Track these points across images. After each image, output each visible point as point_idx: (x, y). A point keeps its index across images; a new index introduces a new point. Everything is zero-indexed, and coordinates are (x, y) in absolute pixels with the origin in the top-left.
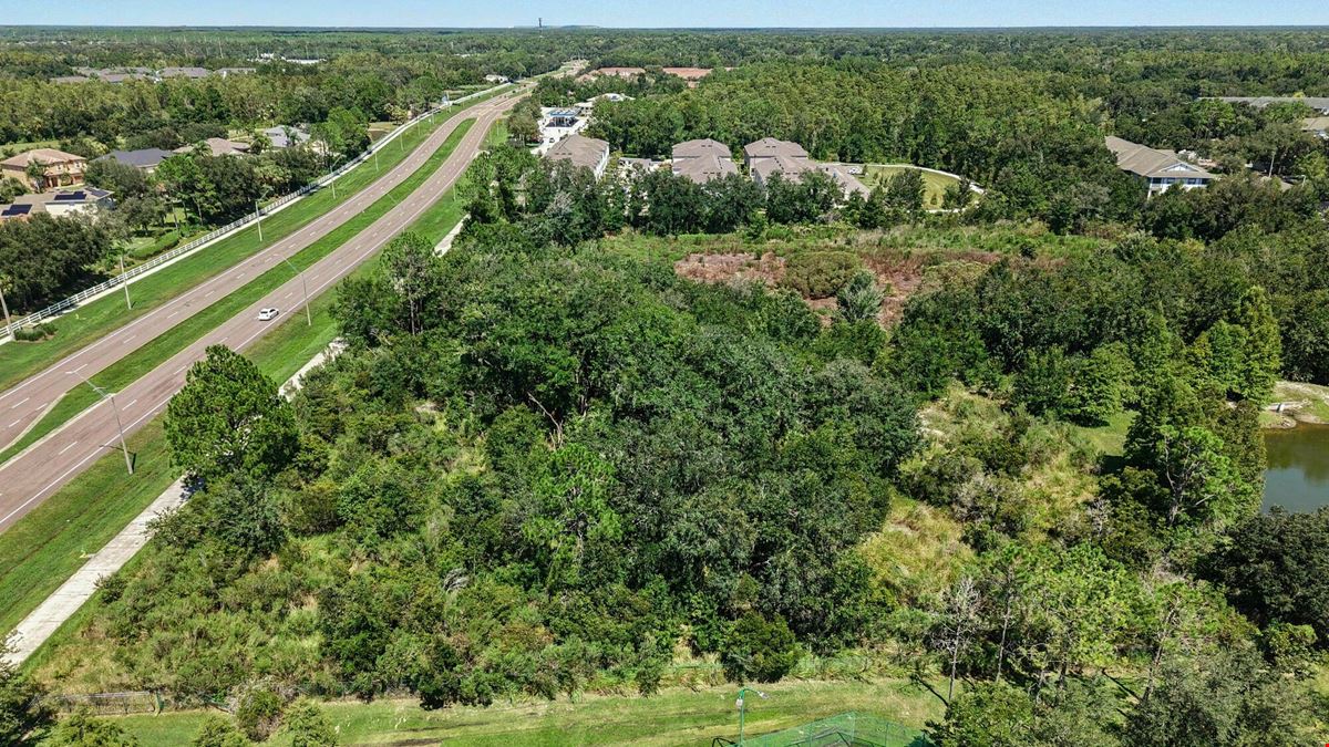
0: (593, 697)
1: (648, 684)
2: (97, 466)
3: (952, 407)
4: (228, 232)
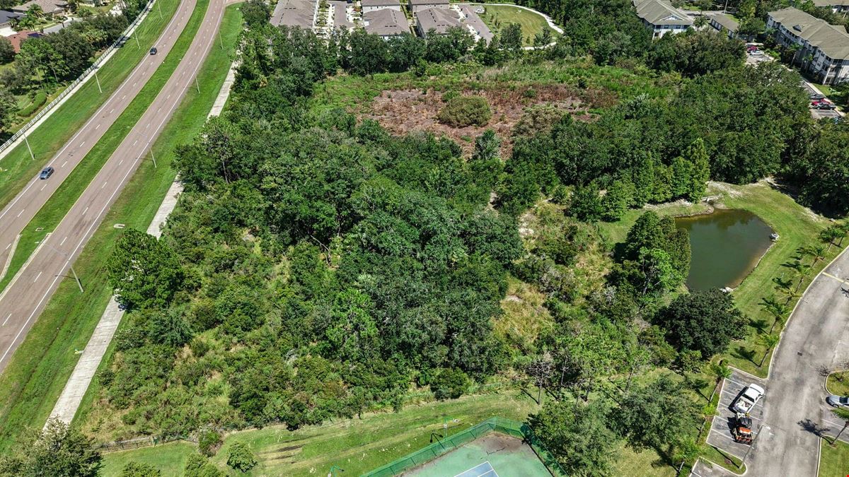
0: (371, 414)
1: (396, 406)
2: (61, 289)
3: (539, 213)
4: (76, 87)
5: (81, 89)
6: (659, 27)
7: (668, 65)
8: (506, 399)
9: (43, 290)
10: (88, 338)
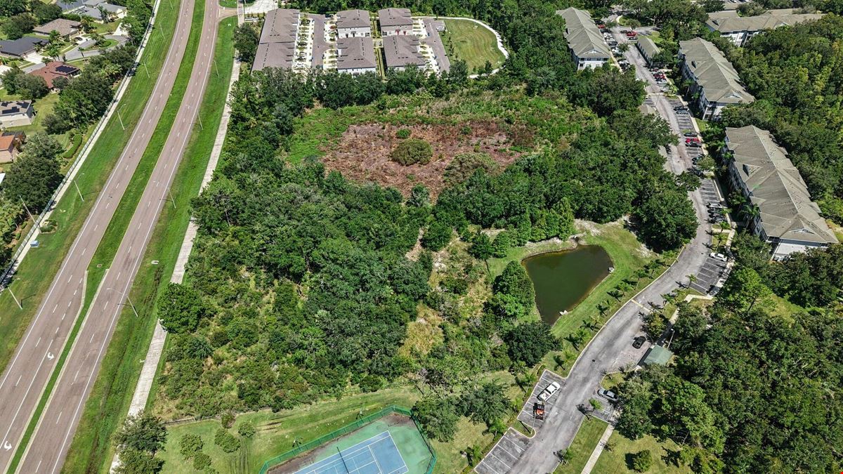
2: (122, 315)
3: (450, 250)
4: (103, 123)
5: (107, 126)
6: (583, 59)
7: (582, 101)
8: (405, 392)
9: (111, 316)
10: (146, 352)
